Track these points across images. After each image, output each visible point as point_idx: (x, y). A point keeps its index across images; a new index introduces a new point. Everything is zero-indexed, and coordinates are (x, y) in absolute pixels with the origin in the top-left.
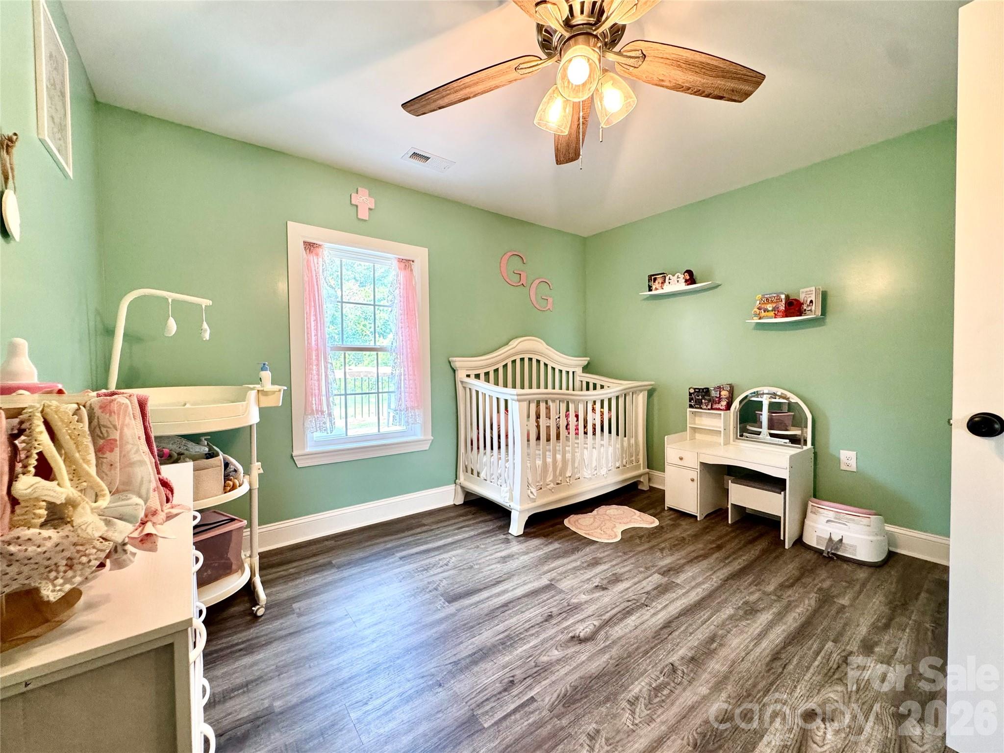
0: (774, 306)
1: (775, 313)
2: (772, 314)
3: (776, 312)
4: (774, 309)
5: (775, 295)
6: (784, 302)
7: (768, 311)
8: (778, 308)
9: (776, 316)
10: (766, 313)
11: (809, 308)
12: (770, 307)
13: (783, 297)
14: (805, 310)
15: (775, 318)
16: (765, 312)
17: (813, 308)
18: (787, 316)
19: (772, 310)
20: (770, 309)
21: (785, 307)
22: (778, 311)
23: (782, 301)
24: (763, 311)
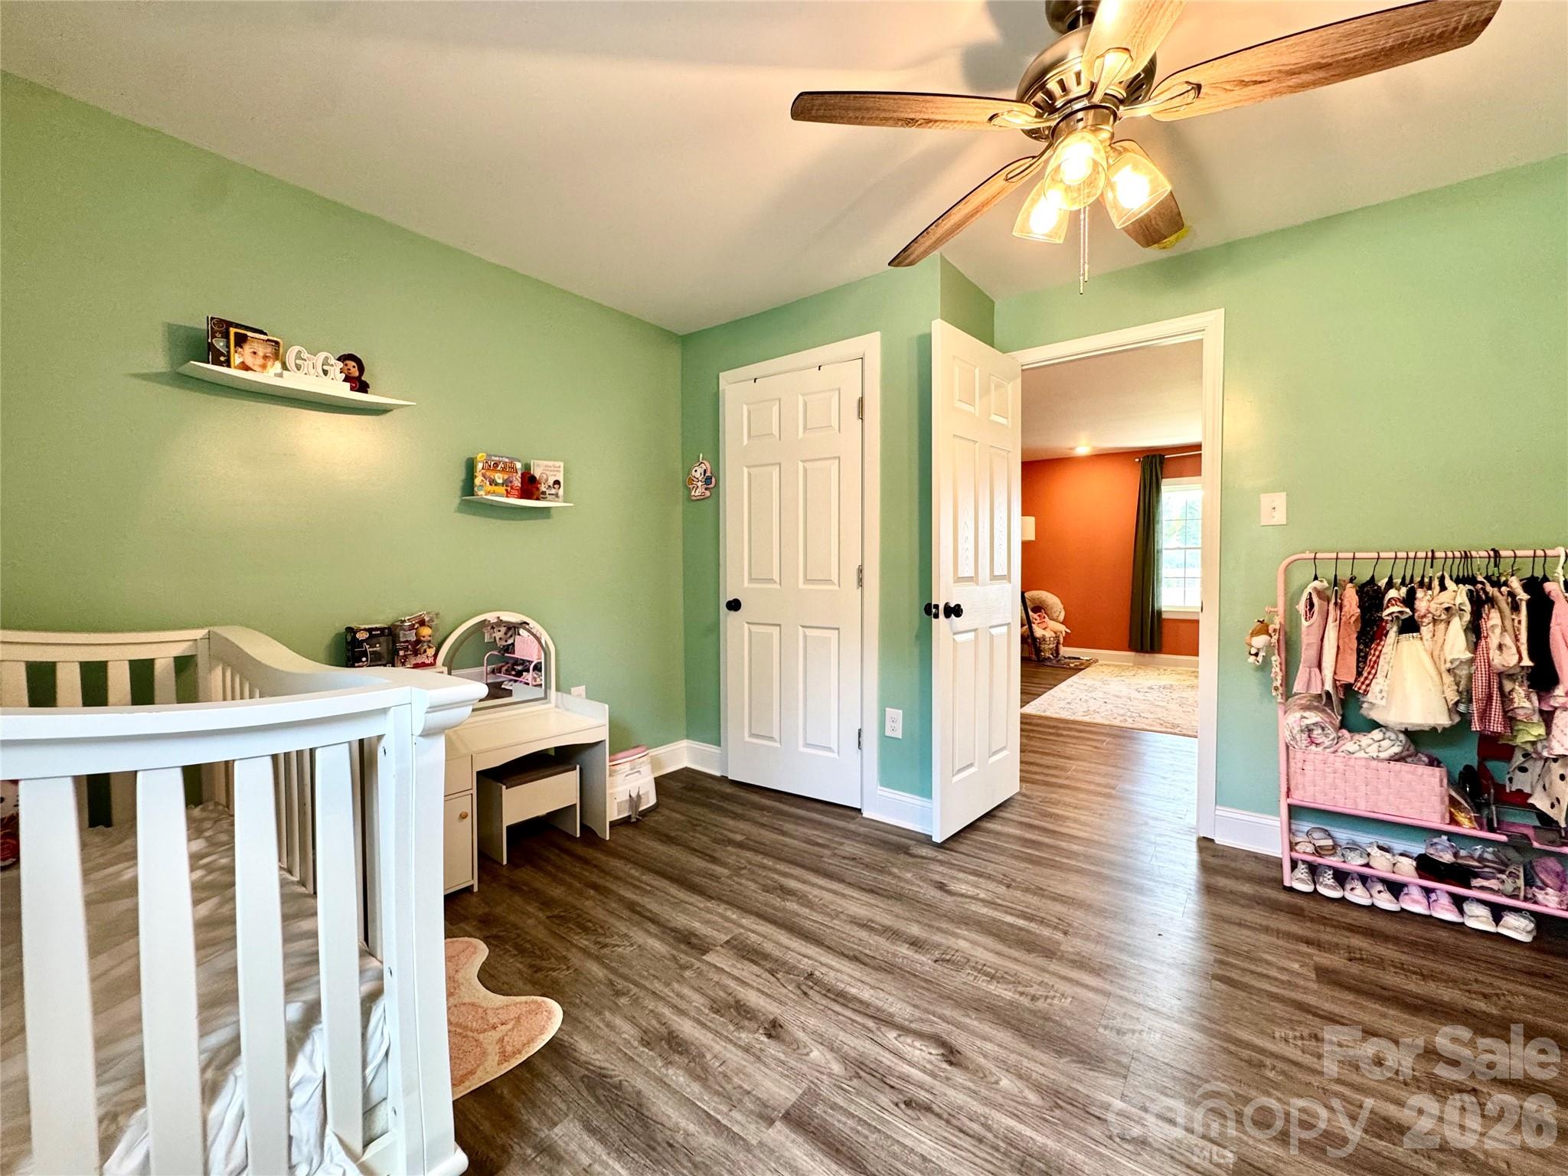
0: (506, 477)
1: (507, 490)
2: (502, 490)
3: (509, 489)
4: (506, 483)
5: (507, 460)
6: (519, 474)
7: (497, 484)
8: (511, 482)
9: (508, 494)
10: (494, 488)
11: (553, 491)
12: (499, 478)
13: (519, 465)
14: (544, 493)
15: (507, 497)
16: (491, 484)
17: (561, 492)
18: (521, 498)
19: (503, 484)
20: (500, 481)
21: (522, 483)
22: (512, 488)
23: (517, 472)
24: (488, 483)
